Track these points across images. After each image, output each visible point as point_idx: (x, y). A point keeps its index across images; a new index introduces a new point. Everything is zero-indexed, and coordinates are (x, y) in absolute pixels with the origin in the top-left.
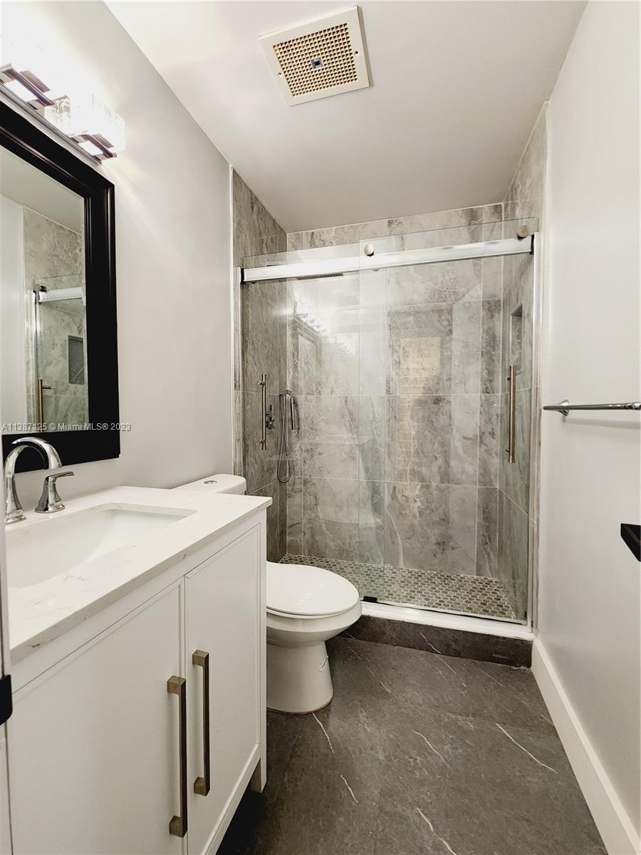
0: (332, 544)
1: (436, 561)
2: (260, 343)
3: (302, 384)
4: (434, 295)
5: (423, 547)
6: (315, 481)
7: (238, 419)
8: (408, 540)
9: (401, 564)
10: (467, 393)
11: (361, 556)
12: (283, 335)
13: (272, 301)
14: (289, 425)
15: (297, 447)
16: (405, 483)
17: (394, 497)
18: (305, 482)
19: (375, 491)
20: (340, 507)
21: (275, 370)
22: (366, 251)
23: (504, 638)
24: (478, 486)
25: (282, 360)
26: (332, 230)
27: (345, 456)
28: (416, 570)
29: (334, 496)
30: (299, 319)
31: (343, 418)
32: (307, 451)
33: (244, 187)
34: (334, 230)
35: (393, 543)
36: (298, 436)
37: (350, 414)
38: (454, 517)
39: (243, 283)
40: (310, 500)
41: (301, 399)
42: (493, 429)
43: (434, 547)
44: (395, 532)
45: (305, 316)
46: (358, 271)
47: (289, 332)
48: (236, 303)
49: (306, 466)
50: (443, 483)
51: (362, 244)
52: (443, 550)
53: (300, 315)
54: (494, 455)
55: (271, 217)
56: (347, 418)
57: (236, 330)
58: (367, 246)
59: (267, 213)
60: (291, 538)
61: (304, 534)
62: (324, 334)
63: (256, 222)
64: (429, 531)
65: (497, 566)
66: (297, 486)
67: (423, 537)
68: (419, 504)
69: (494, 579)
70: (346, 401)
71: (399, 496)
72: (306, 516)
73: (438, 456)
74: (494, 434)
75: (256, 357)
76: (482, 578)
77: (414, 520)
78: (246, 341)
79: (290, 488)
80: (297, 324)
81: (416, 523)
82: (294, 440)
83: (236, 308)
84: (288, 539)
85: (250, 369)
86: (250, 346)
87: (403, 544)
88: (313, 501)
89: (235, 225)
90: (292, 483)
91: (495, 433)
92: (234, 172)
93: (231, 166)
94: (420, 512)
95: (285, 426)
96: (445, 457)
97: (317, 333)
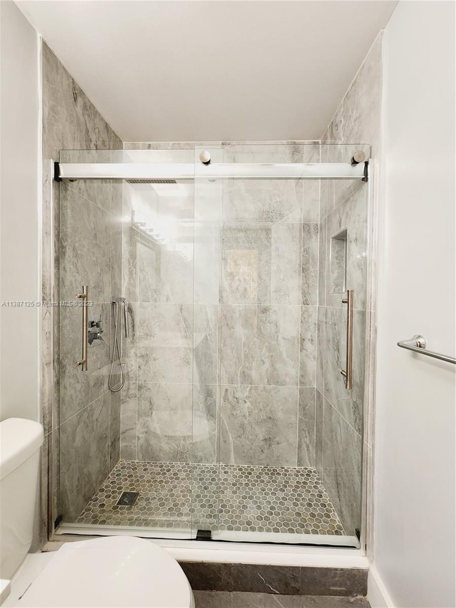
0: (166, 447)
1: (263, 456)
2: (85, 249)
3: (138, 290)
4: (263, 215)
5: (252, 444)
6: (150, 386)
7: (48, 339)
8: (239, 439)
9: (232, 461)
10: (290, 304)
11: (195, 457)
12: (117, 242)
13: (103, 206)
14: (123, 331)
15: (132, 352)
16: (236, 386)
17: (226, 399)
18: (140, 388)
19: (209, 394)
20: (174, 409)
21: (107, 278)
22: (202, 157)
23: (342, 569)
24: (299, 387)
25: (116, 267)
26: (169, 144)
27: (181, 361)
28: (246, 466)
29: (169, 400)
30: (137, 227)
31: (178, 324)
32: (142, 356)
33: (61, 70)
34: (171, 144)
35: (225, 442)
36: (133, 342)
37: (185, 320)
38: (280, 415)
39: (57, 178)
40: (145, 405)
41: (137, 306)
42: (311, 336)
43: (262, 443)
44: (227, 432)
45: (143, 225)
46: (193, 179)
47: (124, 239)
48: (46, 202)
49: (141, 372)
50: (270, 385)
51: (198, 151)
52: (270, 446)
53: (138, 223)
54: (312, 359)
55: (102, 119)
56: (182, 324)
57: (46, 233)
58: (203, 153)
59: (96, 113)
60: (125, 444)
61: (139, 439)
62: (163, 243)
63: (81, 116)
64: (257, 429)
65: (314, 455)
66: (131, 392)
67: (252, 435)
68: (248, 404)
69: (313, 469)
70: (181, 309)
71: (231, 398)
72: (140, 421)
73: (265, 360)
74: (312, 340)
75: (79, 265)
76: (303, 467)
77: (244, 419)
78: (63, 247)
79: (124, 394)
80: (134, 232)
81: (246, 422)
82: (129, 345)
83: (46, 207)
84: (122, 444)
85: (69, 278)
86: (69, 253)
87: (234, 443)
88: (148, 405)
89: (47, 109)
90: (126, 389)
91: (314, 340)
92: (45, 45)
93: (39, 35)
94: (249, 412)
95: (119, 333)
96: (271, 361)
97: (156, 241)
